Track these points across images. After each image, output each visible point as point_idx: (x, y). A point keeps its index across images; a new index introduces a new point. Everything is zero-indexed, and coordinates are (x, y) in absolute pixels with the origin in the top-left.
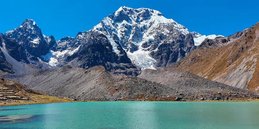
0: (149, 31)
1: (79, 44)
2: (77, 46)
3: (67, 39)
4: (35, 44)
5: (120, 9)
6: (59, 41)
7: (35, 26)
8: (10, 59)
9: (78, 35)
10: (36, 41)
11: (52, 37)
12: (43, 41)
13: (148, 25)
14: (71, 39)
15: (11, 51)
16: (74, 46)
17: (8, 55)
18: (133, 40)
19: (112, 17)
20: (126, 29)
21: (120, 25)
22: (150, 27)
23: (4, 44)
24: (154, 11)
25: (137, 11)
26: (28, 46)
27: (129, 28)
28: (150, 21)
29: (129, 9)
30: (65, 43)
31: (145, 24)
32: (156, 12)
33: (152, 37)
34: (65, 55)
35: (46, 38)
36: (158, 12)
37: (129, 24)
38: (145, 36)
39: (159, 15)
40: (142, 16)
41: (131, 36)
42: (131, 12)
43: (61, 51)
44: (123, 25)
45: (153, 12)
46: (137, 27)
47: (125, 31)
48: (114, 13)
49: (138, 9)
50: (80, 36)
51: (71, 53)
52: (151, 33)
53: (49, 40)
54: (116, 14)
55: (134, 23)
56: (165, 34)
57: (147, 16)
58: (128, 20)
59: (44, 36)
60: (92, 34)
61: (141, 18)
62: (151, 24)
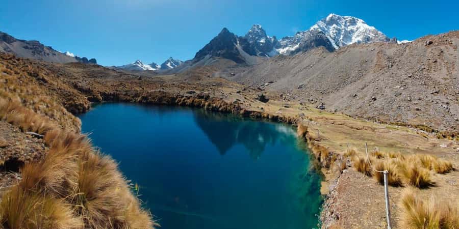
0: (356, 34)
1: (298, 42)
2: (297, 44)
3: (287, 38)
4: (262, 43)
5: (331, 15)
6: (281, 40)
7: (261, 29)
8: (243, 54)
9: (296, 34)
10: (262, 41)
11: (275, 37)
12: (268, 41)
13: (355, 29)
14: (291, 38)
15: (243, 47)
16: (293, 43)
17: (242, 50)
18: (343, 40)
19: (325, 21)
20: (337, 31)
21: (332, 27)
22: (356, 31)
23: (238, 42)
24: (359, 19)
25: (345, 19)
26: (256, 43)
27: (339, 30)
28: (357, 26)
29: (338, 16)
30: (286, 42)
31: (353, 29)
32: (360, 21)
33: (360, 39)
34: (287, 51)
35: (270, 39)
36: (362, 21)
37: (339, 27)
38: (353, 38)
39: (363, 23)
40: (349, 22)
41: (342, 36)
42: (339, 19)
43: (283, 48)
44: (334, 27)
45: (357, 20)
46: (345, 30)
47: (336, 33)
48: (326, 18)
49: (344, 17)
50: (298, 35)
51: (293, 49)
52: (358, 36)
53: (273, 40)
54: (328, 19)
55: (343, 27)
56: (371, 37)
57: (353, 23)
58: (337, 24)
59: (268, 37)
60: (311, 32)
61: (348, 24)
62: (358, 29)
